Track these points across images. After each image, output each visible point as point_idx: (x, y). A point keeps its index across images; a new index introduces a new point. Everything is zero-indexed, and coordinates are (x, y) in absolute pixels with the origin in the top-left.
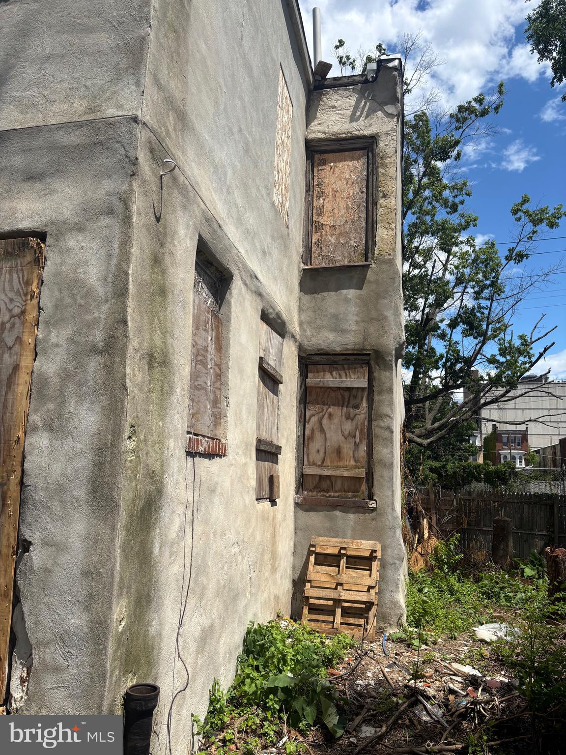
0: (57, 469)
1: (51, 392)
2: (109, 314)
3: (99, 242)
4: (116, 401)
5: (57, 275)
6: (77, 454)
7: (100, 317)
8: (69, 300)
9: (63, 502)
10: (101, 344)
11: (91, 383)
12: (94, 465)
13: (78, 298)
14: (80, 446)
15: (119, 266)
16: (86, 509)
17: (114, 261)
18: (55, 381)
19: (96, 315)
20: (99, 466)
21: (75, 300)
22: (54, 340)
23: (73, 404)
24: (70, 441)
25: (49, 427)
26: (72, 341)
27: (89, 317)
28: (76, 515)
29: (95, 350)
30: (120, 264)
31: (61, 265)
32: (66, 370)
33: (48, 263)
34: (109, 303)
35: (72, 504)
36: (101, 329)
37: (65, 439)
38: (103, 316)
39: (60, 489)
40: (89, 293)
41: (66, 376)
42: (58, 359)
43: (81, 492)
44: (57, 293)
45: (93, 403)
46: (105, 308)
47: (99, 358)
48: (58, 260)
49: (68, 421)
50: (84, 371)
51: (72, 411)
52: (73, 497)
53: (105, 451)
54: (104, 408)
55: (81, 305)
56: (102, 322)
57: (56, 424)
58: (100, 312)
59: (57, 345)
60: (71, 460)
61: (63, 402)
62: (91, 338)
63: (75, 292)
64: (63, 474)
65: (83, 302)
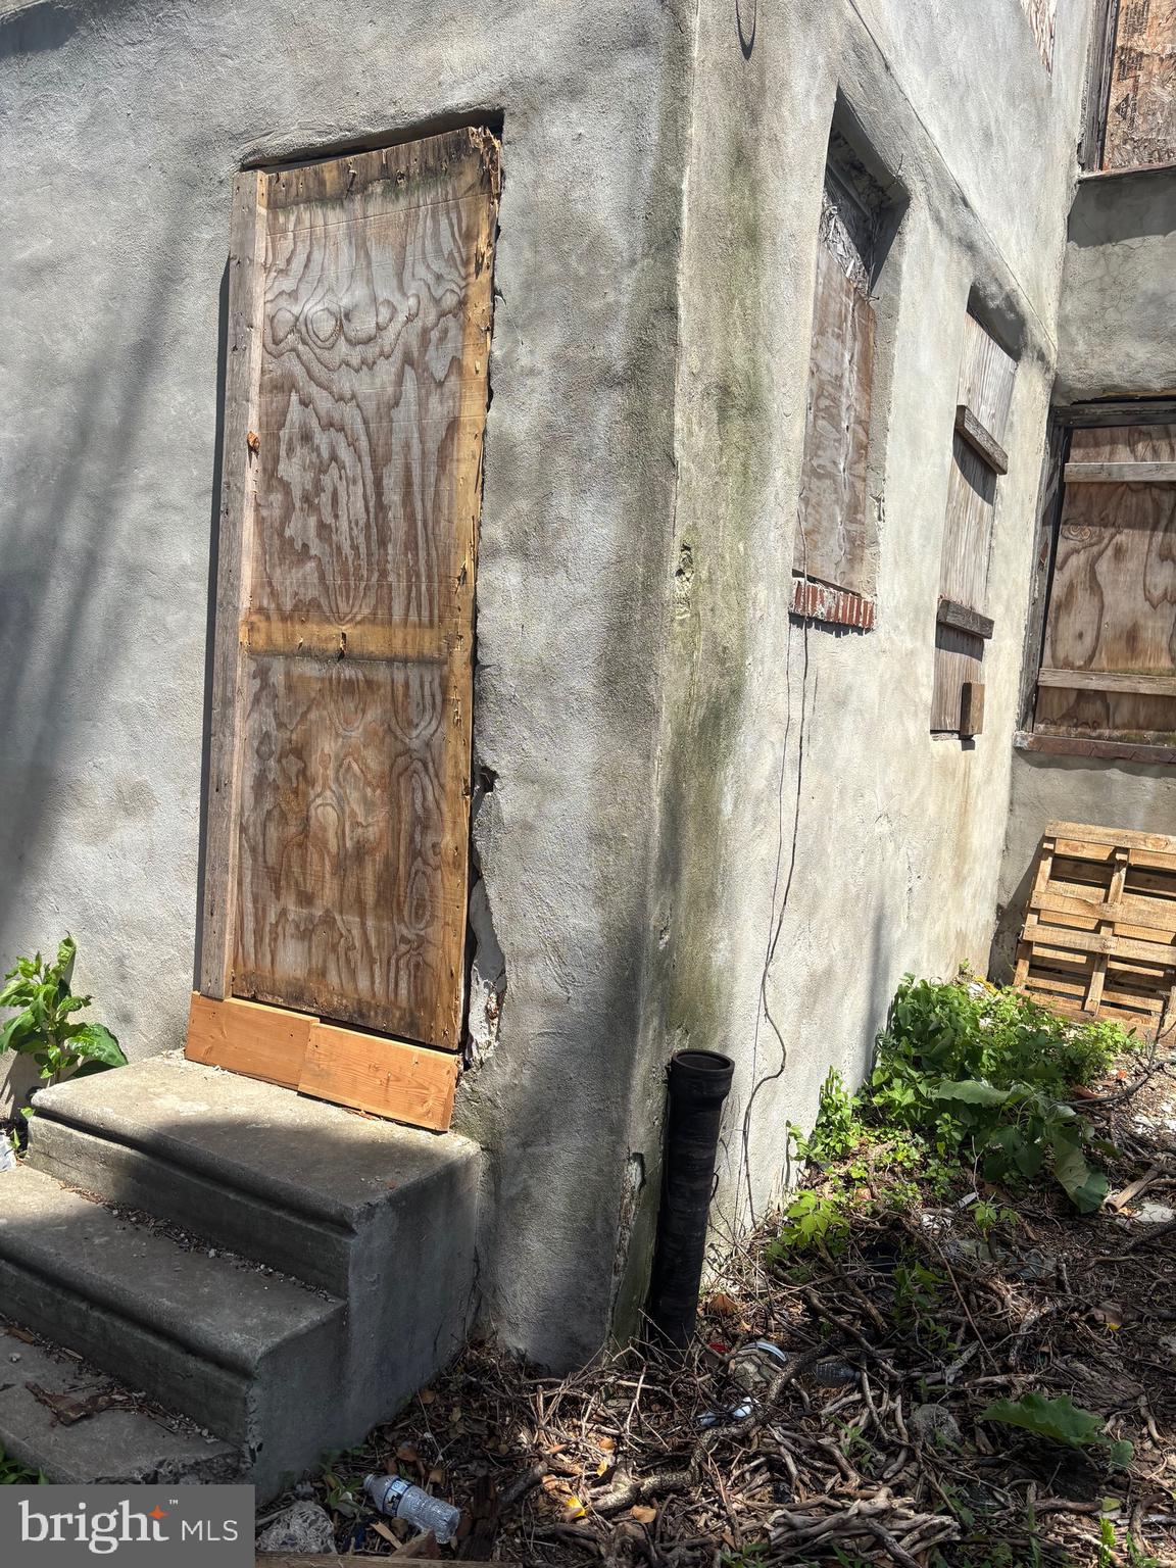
0: (539, 635)
1: (522, 476)
2: (638, 294)
3: (615, 119)
4: (653, 492)
5: (527, 210)
6: (577, 604)
7: (617, 302)
8: (553, 268)
9: (552, 700)
10: (622, 363)
11: (602, 452)
12: (610, 629)
13: (573, 261)
14: (582, 589)
15: (659, 176)
16: (593, 715)
17: (650, 163)
18: (528, 452)
19: (611, 298)
20: (619, 629)
21: (566, 266)
22: (525, 361)
23: (566, 500)
24: (561, 577)
25: (521, 550)
26: (561, 361)
27: (596, 304)
28: (576, 727)
29: (609, 380)
30: (662, 169)
31: (536, 185)
32: (550, 426)
33: (509, 183)
34: (638, 267)
35: (568, 706)
36: (622, 329)
37: (552, 574)
38: (625, 299)
39: (545, 675)
40: (595, 248)
41: (551, 439)
42: (535, 401)
43: (584, 683)
44: (528, 254)
45: (606, 496)
46: (628, 281)
47: (617, 397)
48: (529, 175)
49: (557, 535)
50: (588, 428)
51: (564, 514)
52: (570, 691)
53: (632, 600)
54: (627, 508)
55: (578, 279)
56: (624, 314)
57: (533, 543)
58: (618, 290)
59: (532, 372)
60: (562, 618)
61: (548, 496)
62: (601, 352)
63: (566, 247)
64: (549, 645)
65: (582, 271)
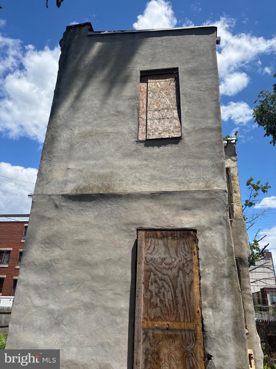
0: (218, 325)
1: (209, 292)
2: (227, 262)
3: (219, 235)
4: (237, 297)
5: (204, 246)
6: (226, 318)
7: (224, 263)
8: (210, 256)
9: (223, 338)
10: (227, 274)
11: (226, 289)
12: (234, 323)
13: (214, 256)
14: (226, 315)
15: (228, 244)
16: (233, 342)
17: (226, 242)
18: (210, 288)
19: (223, 262)
20: (236, 323)
21: (213, 256)
22: (207, 272)
23: (220, 298)
24: (221, 313)
25: (211, 307)
26: (214, 272)
27: (220, 263)
28: (229, 344)
29: (224, 276)
30: (228, 243)
31: (205, 242)
32: (214, 284)
33: (199, 241)
34: (227, 258)
35: (227, 340)
36: (226, 268)
37: (219, 312)
38: (226, 263)
39: (221, 333)
40: (218, 254)
41: (215, 287)
42: (210, 279)
43: (230, 334)
44: (205, 253)
45: (228, 297)
46: (225, 260)
47: (227, 279)
48: (203, 241)
49: (219, 304)
50: (222, 284)
51: (220, 300)
52: (227, 336)
53: (237, 317)
54: (233, 300)
55: (215, 258)
56: (226, 265)
57: (214, 305)
58: (224, 261)
59: (209, 274)
60: (223, 321)
61: (216, 297)
62: (223, 271)
63: (212, 253)
64: (221, 327)
65: (216, 257)
